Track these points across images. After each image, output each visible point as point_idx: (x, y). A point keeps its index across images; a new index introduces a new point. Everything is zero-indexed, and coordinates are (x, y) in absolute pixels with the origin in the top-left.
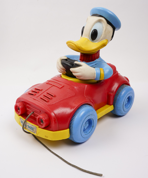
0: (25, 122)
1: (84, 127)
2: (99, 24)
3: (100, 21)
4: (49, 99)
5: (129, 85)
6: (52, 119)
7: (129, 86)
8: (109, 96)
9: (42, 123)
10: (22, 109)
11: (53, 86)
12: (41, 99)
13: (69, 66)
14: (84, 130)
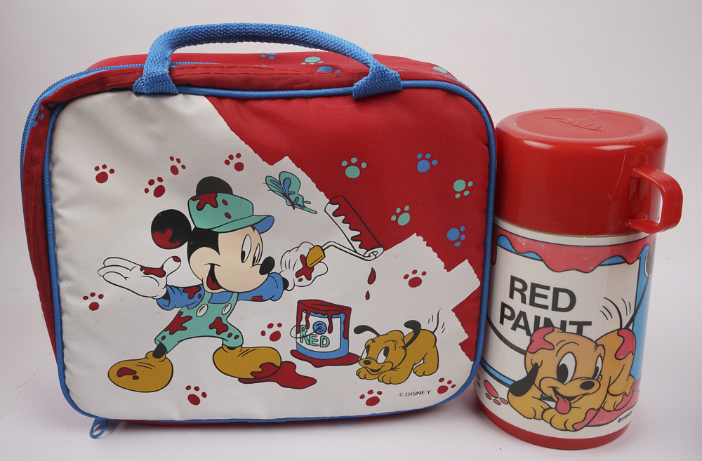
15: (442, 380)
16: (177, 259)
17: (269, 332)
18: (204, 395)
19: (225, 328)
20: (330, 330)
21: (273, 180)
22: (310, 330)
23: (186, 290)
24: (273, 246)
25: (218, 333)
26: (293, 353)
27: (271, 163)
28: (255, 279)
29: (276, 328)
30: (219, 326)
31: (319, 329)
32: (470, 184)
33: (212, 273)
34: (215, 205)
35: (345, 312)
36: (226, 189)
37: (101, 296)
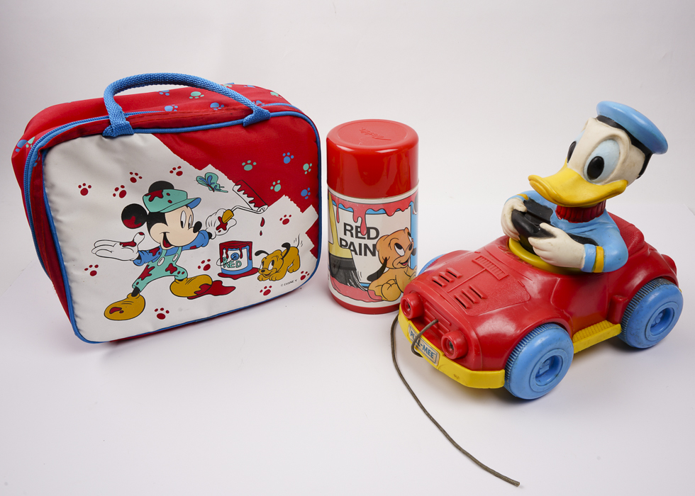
0: (419, 337)
1: (540, 369)
2: (610, 144)
3: (613, 138)
4: (471, 303)
5: (675, 282)
6: (471, 345)
7: (672, 286)
8: (613, 303)
9: (451, 350)
10: (415, 308)
11: (485, 273)
12: (456, 301)
13: (527, 231)
14: (538, 376)
15: (302, 272)
16: (141, 234)
17: (203, 266)
18: (167, 312)
19: (175, 269)
20: (241, 256)
21: (201, 178)
22: (230, 259)
23: (151, 251)
24: (200, 214)
25: (171, 273)
26: (220, 275)
27: (200, 169)
28: (191, 236)
29: (206, 263)
30: (172, 269)
31: (235, 257)
32: (311, 165)
33: (165, 238)
34: (161, 197)
35: (249, 244)
36: (170, 186)
37: (97, 266)
